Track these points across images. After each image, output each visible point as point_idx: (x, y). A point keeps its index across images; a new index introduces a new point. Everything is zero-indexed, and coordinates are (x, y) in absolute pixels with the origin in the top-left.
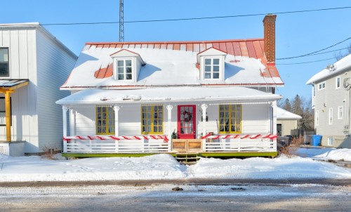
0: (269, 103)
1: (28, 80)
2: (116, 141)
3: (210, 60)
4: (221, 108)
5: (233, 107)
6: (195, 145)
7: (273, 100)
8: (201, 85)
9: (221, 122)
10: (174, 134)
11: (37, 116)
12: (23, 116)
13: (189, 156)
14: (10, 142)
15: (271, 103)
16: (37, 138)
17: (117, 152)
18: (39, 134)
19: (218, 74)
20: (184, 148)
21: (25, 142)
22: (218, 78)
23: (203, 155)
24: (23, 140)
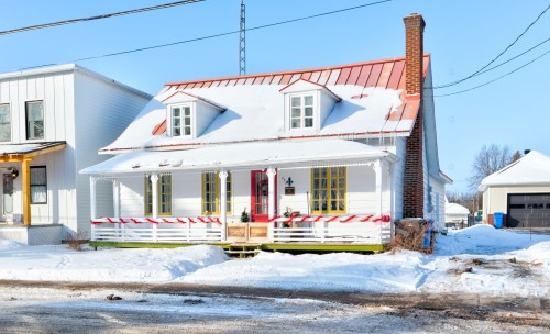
0: (369, 164)
1: (65, 142)
2: (154, 225)
3: (299, 98)
4: (316, 172)
5: (334, 171)
6: (259, 231)
7: (374, 159)
8: (280, 139)
9: (316, 195)
10: (244, 214)
11: (75, 190)
12: (60, 191)
13: (248, 248)
14: (29, 226)
15: (373, 164)
16: (75, 221)
17: (155, 241)
18: (78, 215)
19: (311, 120)
20: (243, 236)
21: (62, 225)
22: (311, 125)
23: (270, 248)
24: (60, 223)
